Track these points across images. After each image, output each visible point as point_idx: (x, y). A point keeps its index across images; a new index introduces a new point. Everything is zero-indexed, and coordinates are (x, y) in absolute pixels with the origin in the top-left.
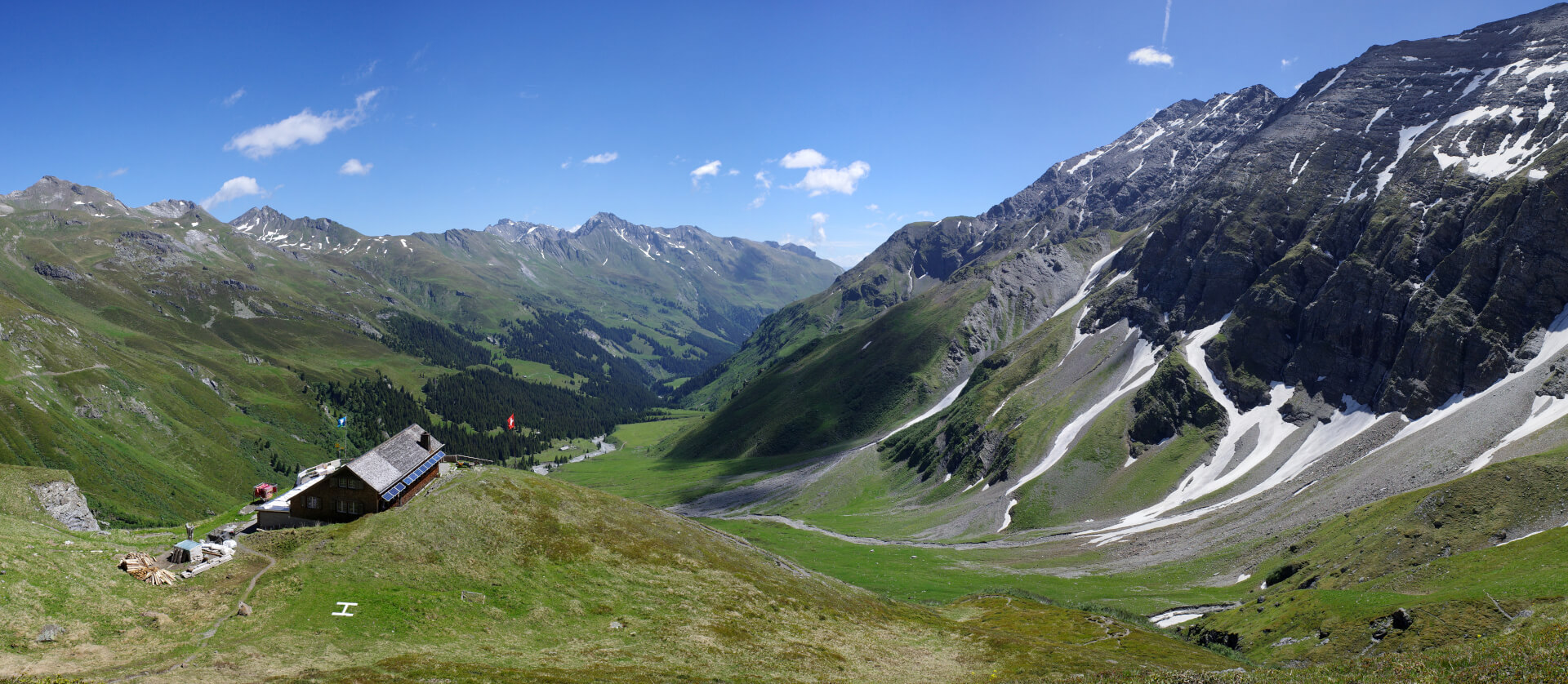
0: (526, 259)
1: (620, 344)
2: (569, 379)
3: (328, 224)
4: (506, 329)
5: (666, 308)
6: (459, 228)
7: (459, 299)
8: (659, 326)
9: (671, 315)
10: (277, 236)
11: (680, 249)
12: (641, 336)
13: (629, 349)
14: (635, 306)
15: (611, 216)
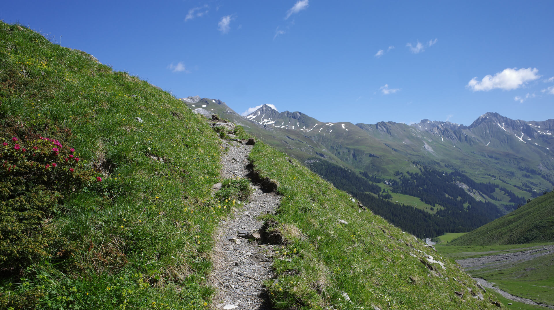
0: (430, 141)
1: (485, 194)
2: (430, 206)
3: (299, 115)
4: (398, 177)
5: (528, 174)
6: (386, 121)
7: (371, 158)
8: (519, 184)
9: (532, 178)
10: (269, 122)
11: (547, 135)
12: (502, 189)
13: (492, 198)
14: (504, 171)
15: (496, 115)
